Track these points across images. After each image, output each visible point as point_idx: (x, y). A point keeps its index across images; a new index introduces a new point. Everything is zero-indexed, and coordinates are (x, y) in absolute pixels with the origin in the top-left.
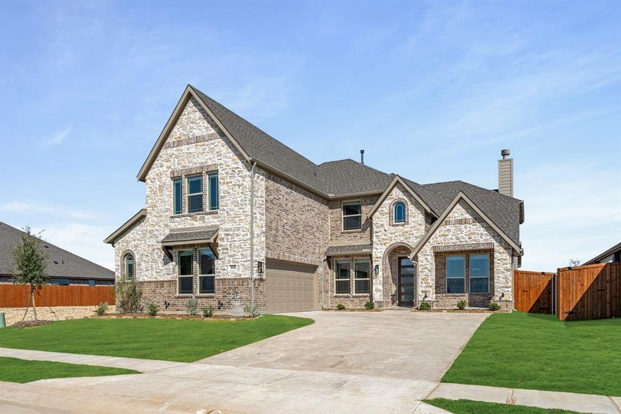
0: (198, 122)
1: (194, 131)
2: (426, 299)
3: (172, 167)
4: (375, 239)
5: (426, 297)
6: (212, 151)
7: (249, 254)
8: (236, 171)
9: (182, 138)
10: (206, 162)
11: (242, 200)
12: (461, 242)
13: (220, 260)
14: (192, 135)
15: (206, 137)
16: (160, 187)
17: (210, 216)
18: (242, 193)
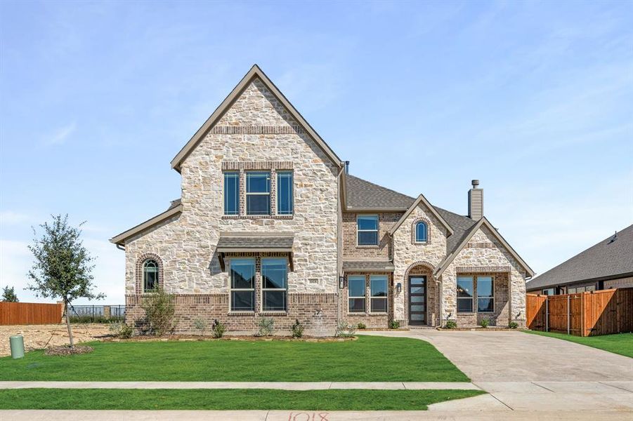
0: (264, 110)
1: (258, 119)
2: (450, 318)
3: (225, 157)
4: (396, 257)
5: (449, 316)
6: (284, 146)
7: (335, 267)
8: (319, 174)
9: (241, 125)
10: (276, 158)
11: (325, 207)
12: (482, 264)
13: (296, 272)
14: (255, 124)
15: (277, 130)
16: (204, 178)
17: (281, 221)
18: (326, 199)
